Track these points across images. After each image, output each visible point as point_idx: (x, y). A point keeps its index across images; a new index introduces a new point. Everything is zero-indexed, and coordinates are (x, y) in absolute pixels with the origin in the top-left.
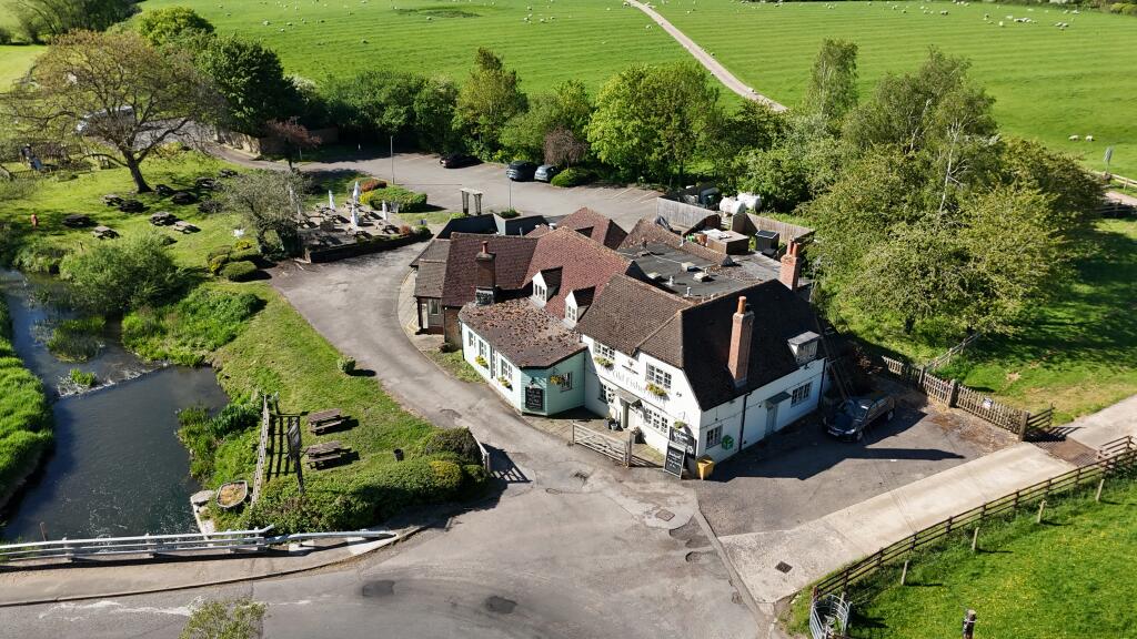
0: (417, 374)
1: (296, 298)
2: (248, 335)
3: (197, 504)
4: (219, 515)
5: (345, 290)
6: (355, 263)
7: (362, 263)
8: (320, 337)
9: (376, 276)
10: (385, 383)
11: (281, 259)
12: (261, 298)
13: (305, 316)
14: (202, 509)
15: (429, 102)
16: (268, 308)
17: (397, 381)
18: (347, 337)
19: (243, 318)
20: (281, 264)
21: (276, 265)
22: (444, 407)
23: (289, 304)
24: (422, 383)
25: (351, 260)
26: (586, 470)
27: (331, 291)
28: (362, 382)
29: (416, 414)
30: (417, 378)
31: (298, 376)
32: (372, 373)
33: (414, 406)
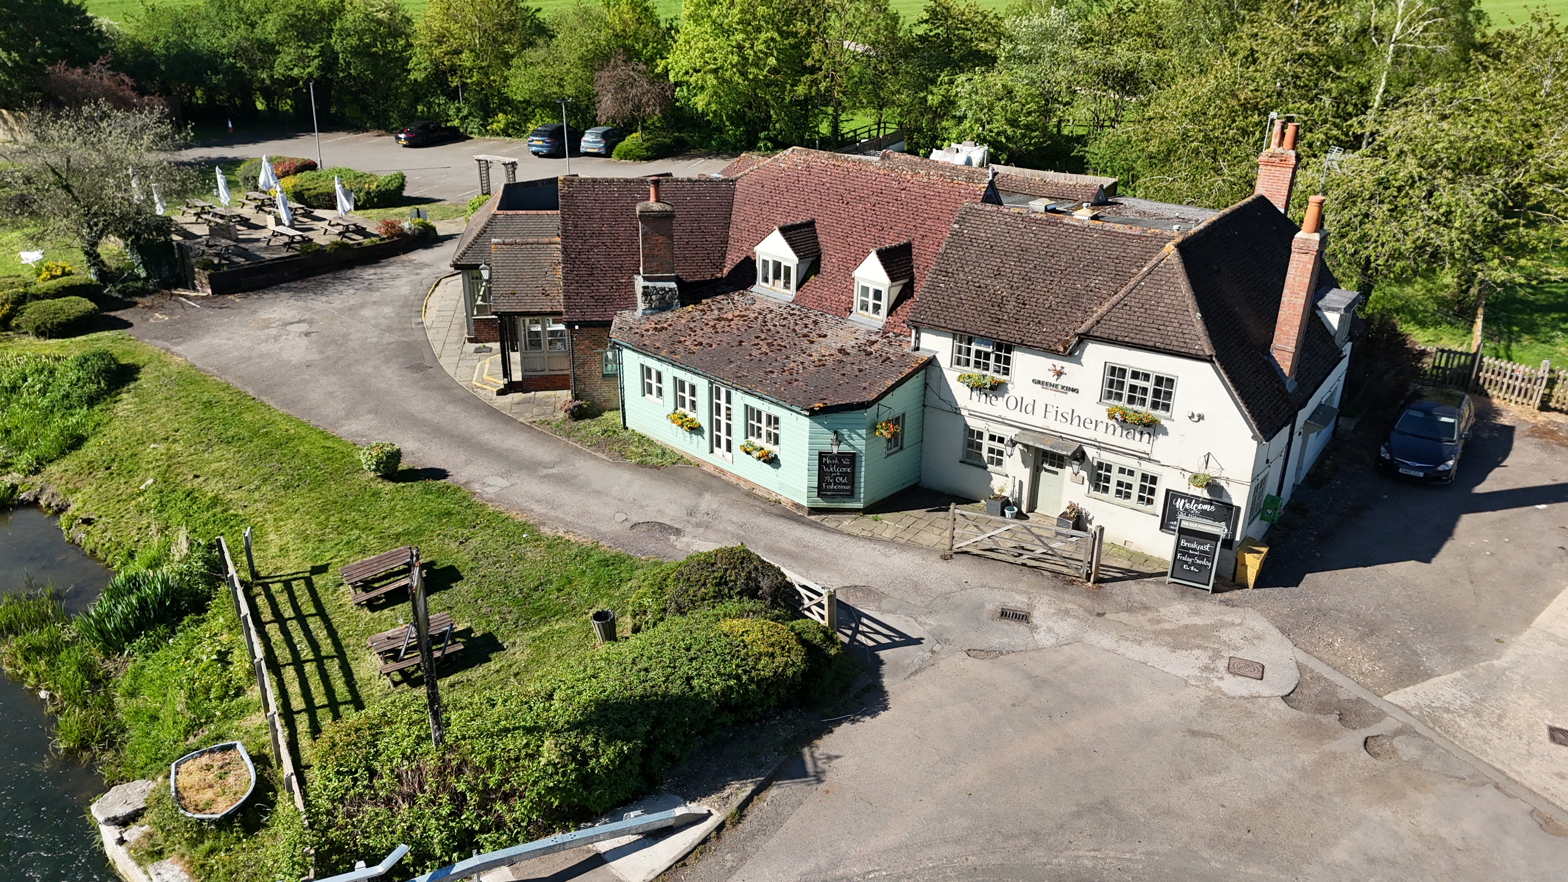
0: (540, 464)
1: (205, 356)
2: (115, 431)
3: (113, 821)
4: (194, 843)
5: (307, 334)
6: (305, 290)
7: (321, 288)
8: (288, 418)
9: (362, 306)
10: (477, 487)
11: (143, 292)
12: (123, 362)
13: (237, 385)
14: (134, 833)
15: (360, 34)
16: (145, 379)
17: (504, 483)
18: (351, 413)
19: (92, 401)
20: (147, 301)
21: (135, 304)
22: (635, 519)
23: (193, 366)
24: (561, 480)
25: (293, 285)
26: (1017, 601)
27: (276, 338)
28: (427, 491)
29: (580, 538)
30: (545, 471)
31: (270, 496)
32: (440, 474)
33: (567, 524)
